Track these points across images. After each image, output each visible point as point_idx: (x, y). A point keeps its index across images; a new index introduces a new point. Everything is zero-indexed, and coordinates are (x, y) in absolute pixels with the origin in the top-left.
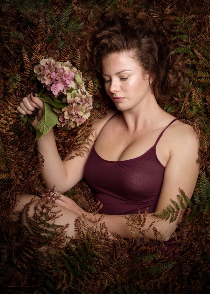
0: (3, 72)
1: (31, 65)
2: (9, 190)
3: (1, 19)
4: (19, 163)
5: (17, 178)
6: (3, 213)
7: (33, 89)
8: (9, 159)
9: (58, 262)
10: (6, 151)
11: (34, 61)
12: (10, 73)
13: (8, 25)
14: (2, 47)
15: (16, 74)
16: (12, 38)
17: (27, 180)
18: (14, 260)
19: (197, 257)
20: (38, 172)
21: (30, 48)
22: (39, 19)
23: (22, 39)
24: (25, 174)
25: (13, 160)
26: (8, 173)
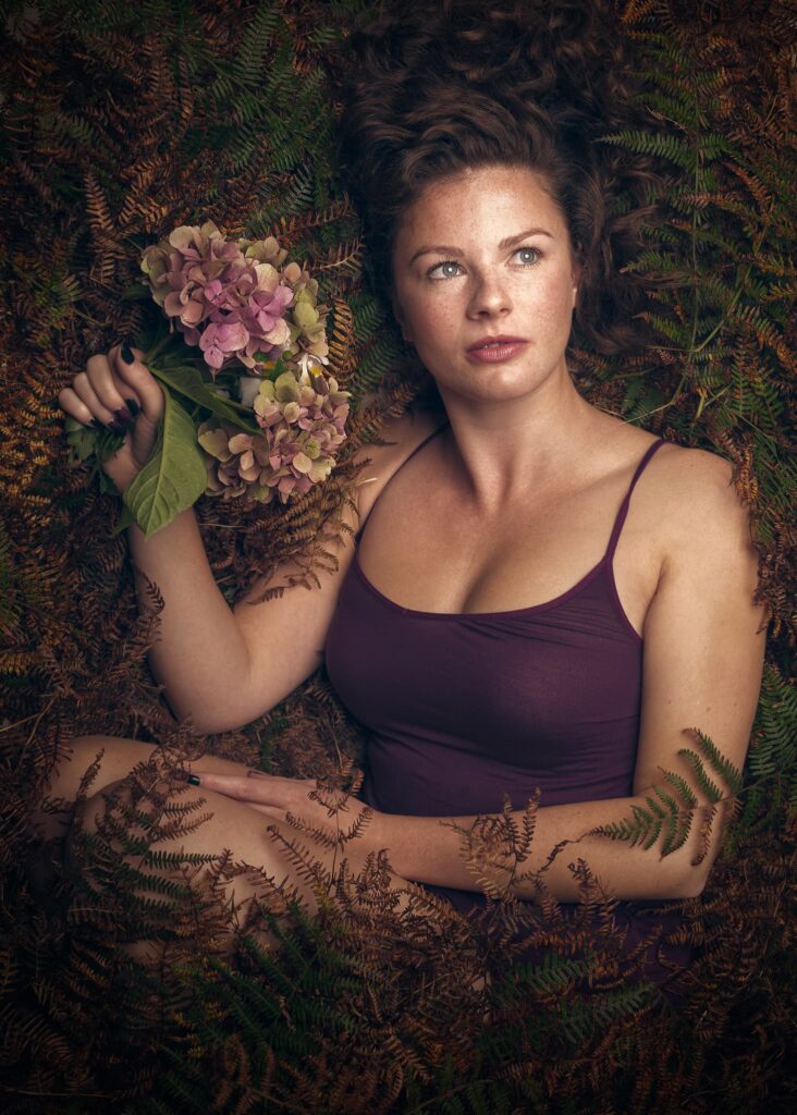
0: (11, 267)
1: (117, 242)
2: (34, 713)
3: (5, 68)
4: (72, 612)
5: (64, 670)
6: (8, 801)
7: (124, 330)
8: (31, 599)
9: (207, 1001)
10: (23, 568)
11: (128, 225)
12: (39, 271)
13: (30, 88)
14: (9, 174)
15: (59, 274)
16: (45, 138)
17: (101, 677)
18: (38, 987)
19: (742, 970)
20: (137, 647)
21: (114, 177)
22: (148, 65)
23: (85, 141)
24: (91, 655)
25: (50, 603)
26: (30, 650)
